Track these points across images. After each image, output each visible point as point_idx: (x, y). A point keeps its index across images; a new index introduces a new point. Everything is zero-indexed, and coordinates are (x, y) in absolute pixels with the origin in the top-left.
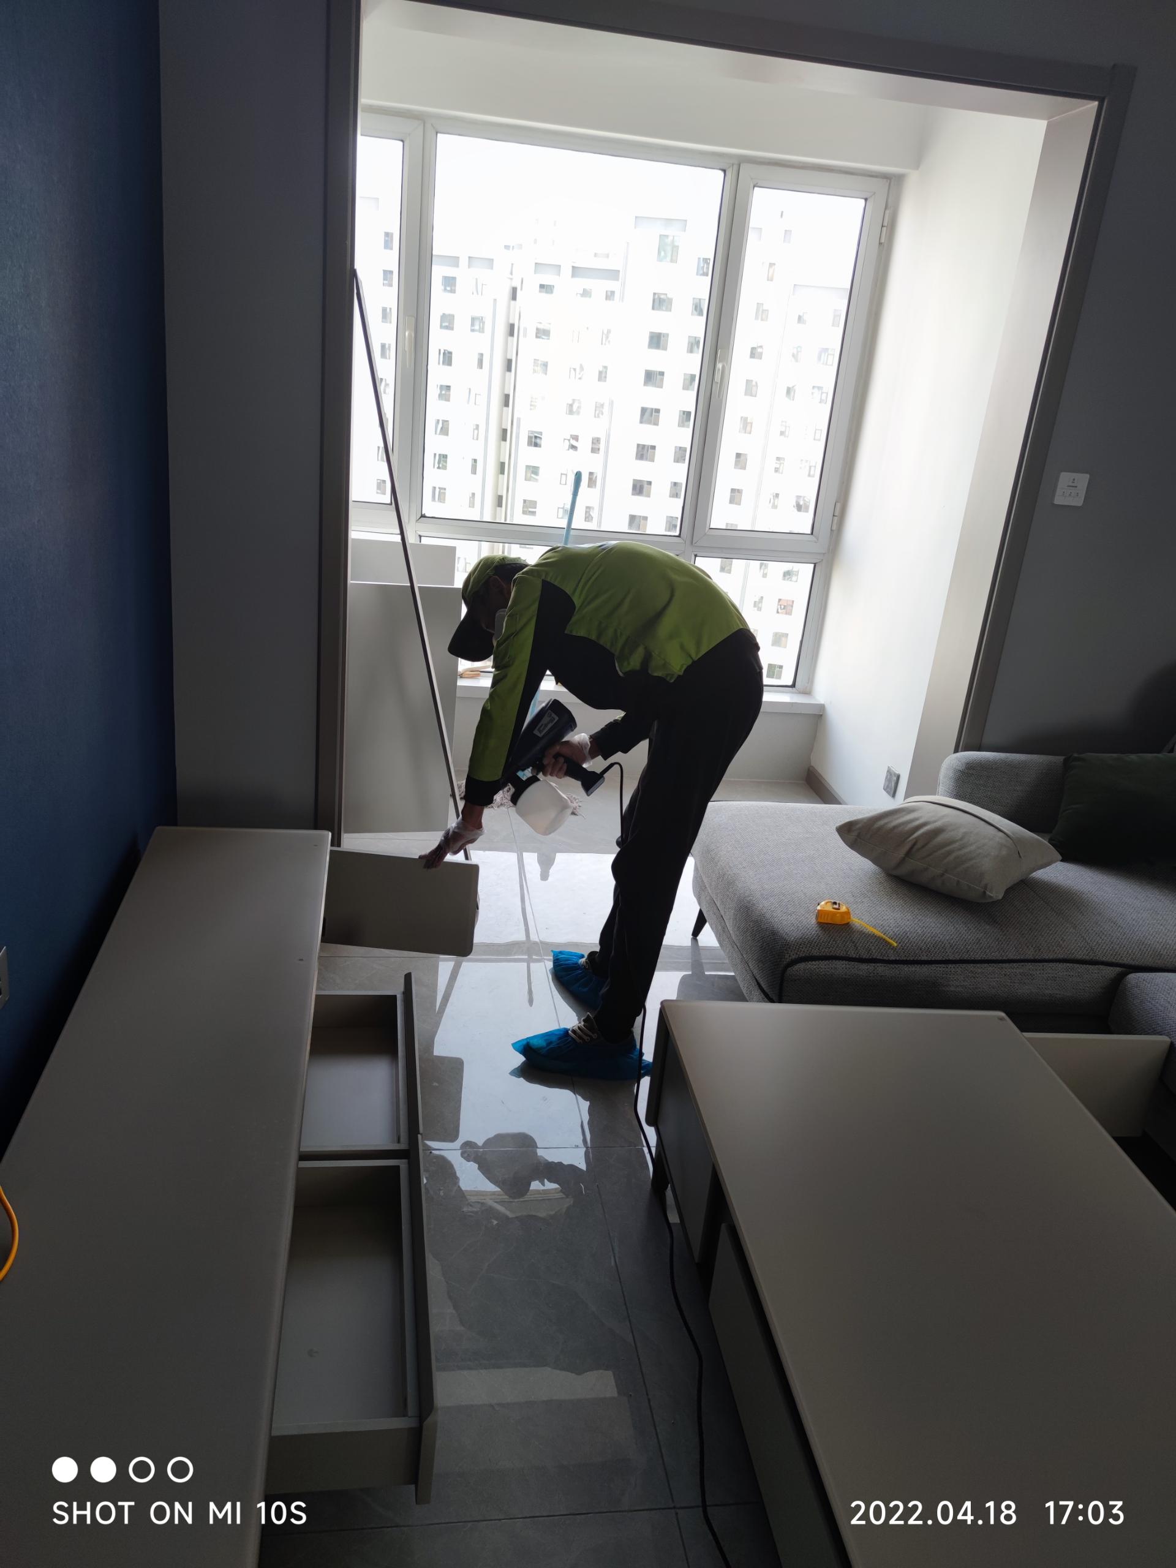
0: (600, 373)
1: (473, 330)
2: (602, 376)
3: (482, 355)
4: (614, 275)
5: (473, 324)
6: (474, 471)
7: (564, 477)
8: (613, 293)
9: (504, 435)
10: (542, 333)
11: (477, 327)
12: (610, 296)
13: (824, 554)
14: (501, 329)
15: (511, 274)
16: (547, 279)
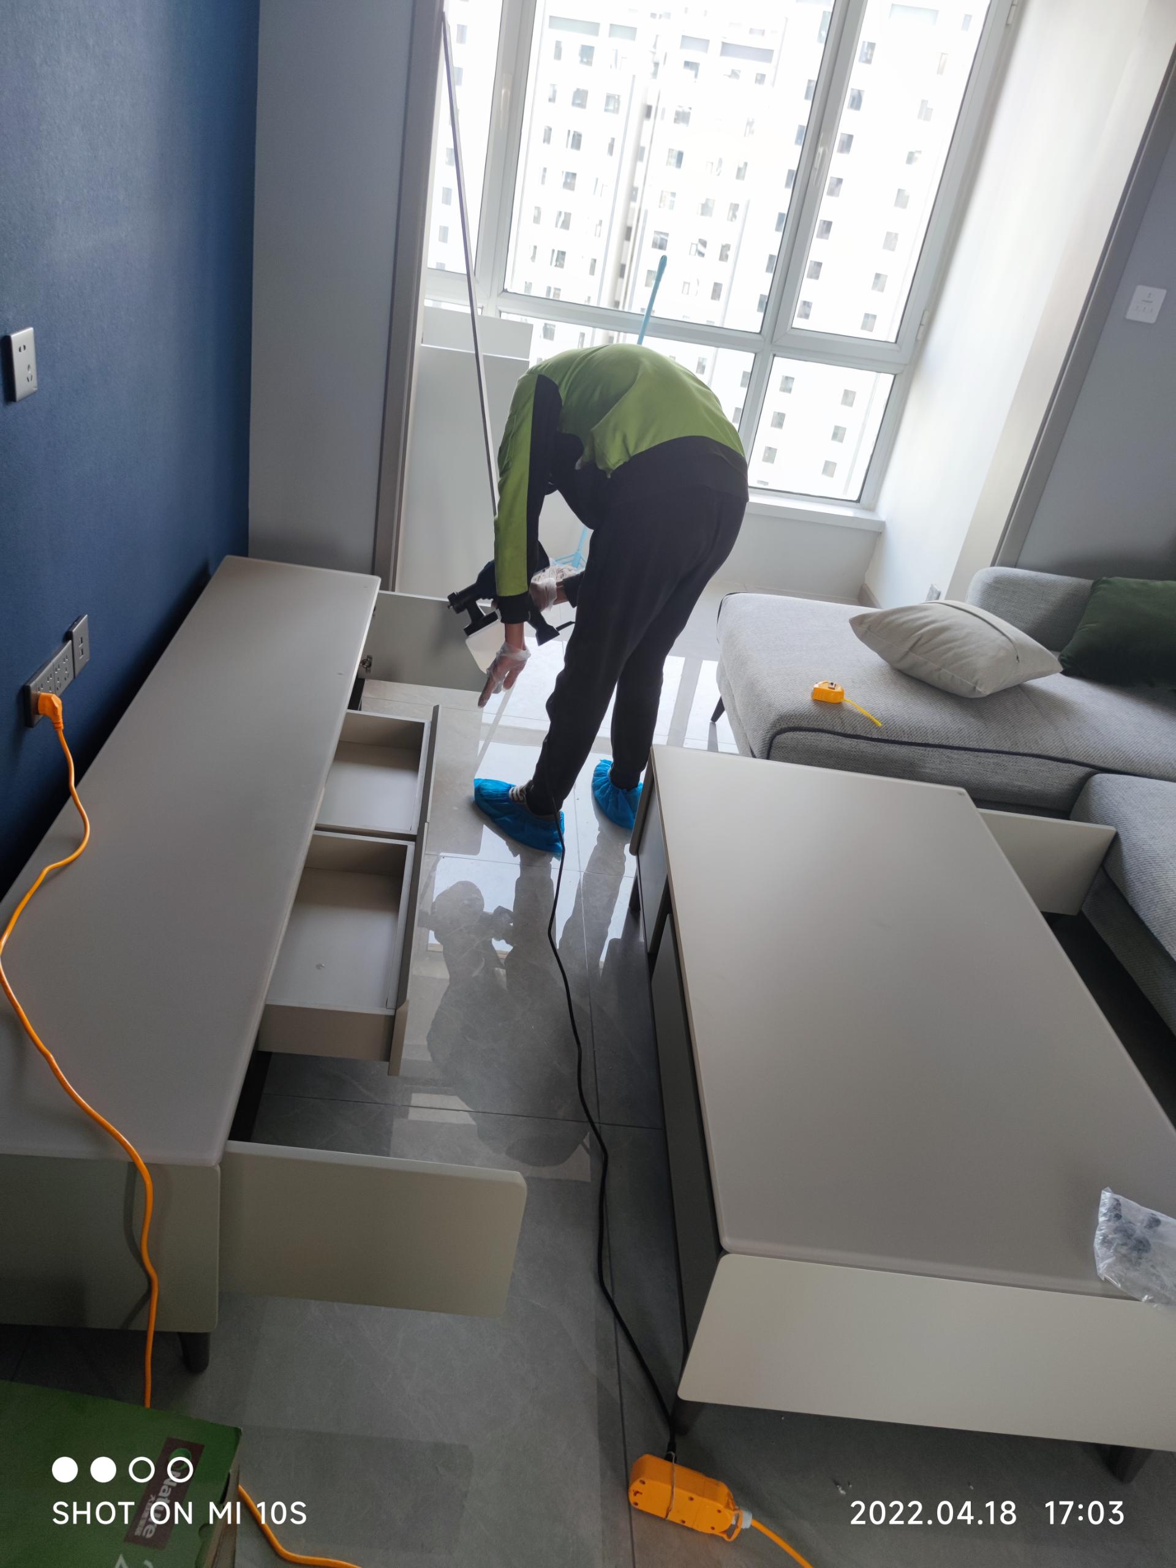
0: (739, 169)
1: (606, 110)
2: (740, 173)
3: (613, 140)
4: (766, 55)
5: (607, 104)
6: (592, 271)
7: (687, 286)
8: (763, 76)
9: (627, 233)
10: (682, 117)
11: (611, 107)
12: (761, 79)
13: (906, 365)
14: (637, 111)
15: (655, 46)
16: (693, 55)
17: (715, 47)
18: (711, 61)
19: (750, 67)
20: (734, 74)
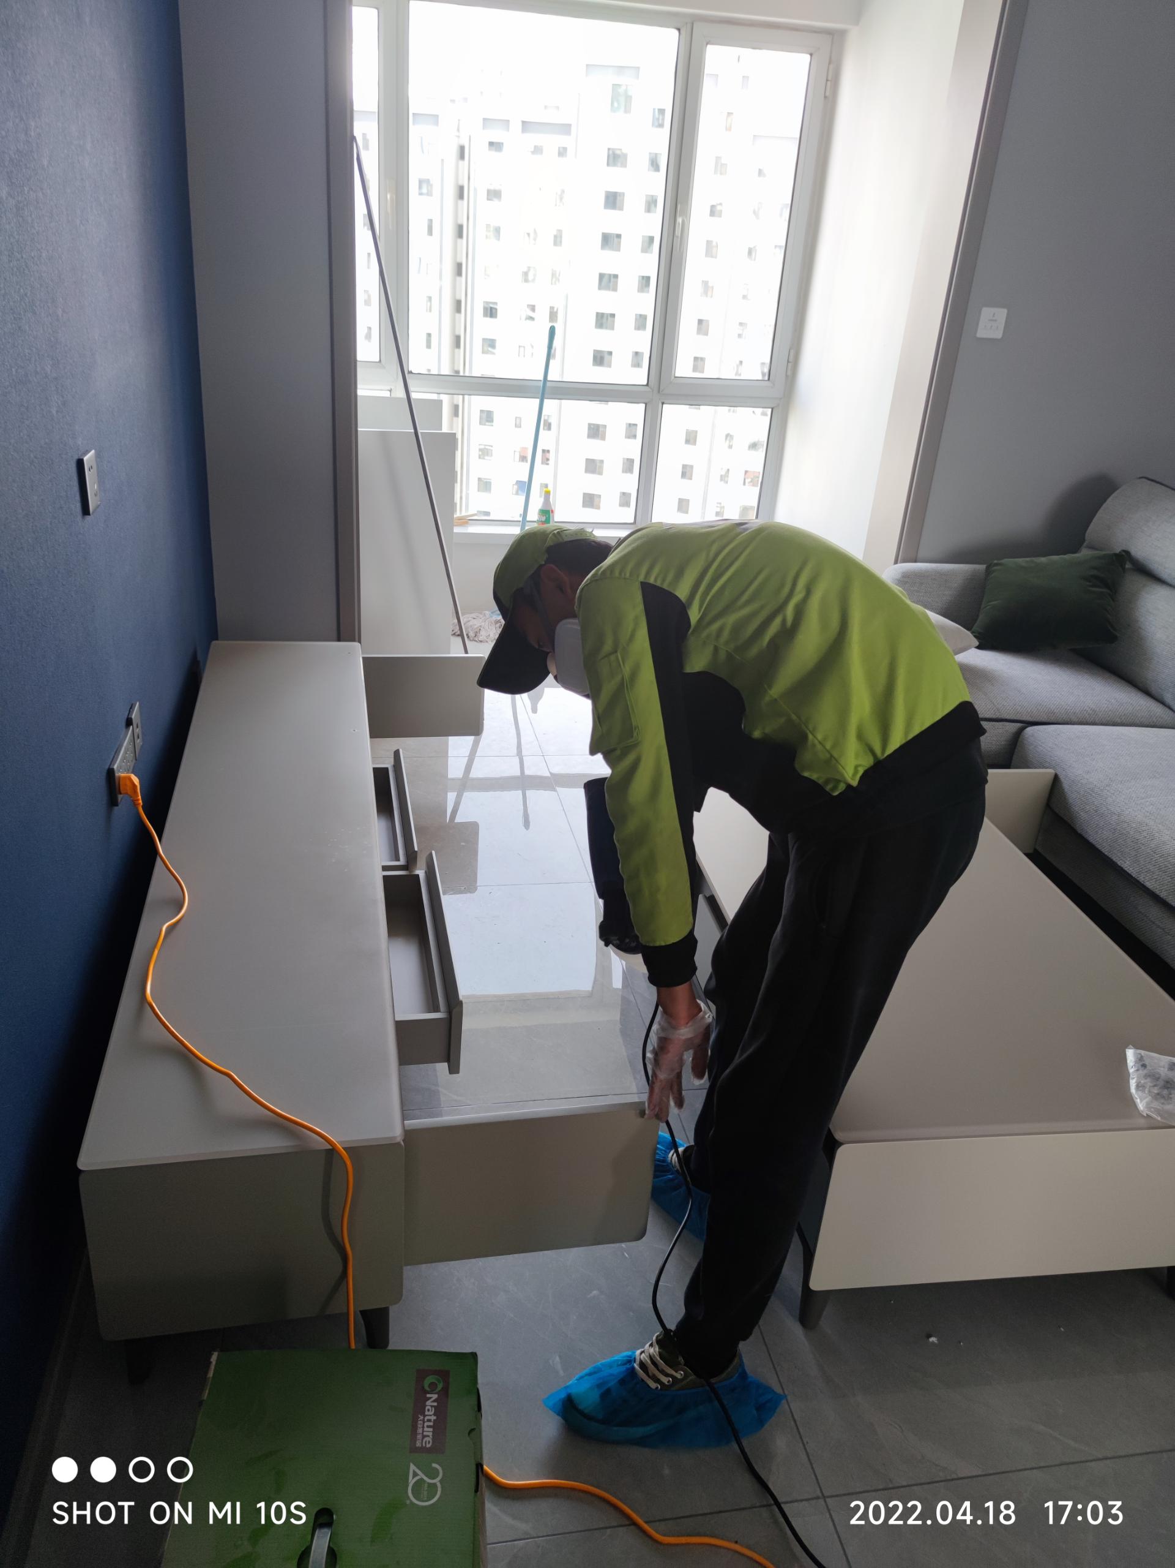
0: (555, 237)
2: (557, 240)
3: (431, 221)
4: (565, 129)
6: (429, 346)
8: (565, 149)
9: (458, 307)
10: (493, 195)
12: (562, 152)
14: (450, 192)
15: (458, 130)
16: (496, 135)
17: (515, 126)
18: (512, 138)
19: (551, 142)
20: (537, 150)
